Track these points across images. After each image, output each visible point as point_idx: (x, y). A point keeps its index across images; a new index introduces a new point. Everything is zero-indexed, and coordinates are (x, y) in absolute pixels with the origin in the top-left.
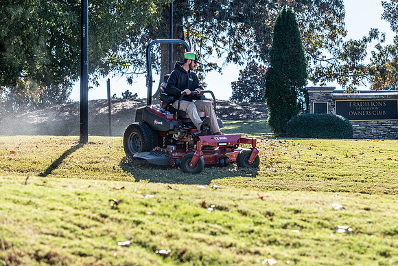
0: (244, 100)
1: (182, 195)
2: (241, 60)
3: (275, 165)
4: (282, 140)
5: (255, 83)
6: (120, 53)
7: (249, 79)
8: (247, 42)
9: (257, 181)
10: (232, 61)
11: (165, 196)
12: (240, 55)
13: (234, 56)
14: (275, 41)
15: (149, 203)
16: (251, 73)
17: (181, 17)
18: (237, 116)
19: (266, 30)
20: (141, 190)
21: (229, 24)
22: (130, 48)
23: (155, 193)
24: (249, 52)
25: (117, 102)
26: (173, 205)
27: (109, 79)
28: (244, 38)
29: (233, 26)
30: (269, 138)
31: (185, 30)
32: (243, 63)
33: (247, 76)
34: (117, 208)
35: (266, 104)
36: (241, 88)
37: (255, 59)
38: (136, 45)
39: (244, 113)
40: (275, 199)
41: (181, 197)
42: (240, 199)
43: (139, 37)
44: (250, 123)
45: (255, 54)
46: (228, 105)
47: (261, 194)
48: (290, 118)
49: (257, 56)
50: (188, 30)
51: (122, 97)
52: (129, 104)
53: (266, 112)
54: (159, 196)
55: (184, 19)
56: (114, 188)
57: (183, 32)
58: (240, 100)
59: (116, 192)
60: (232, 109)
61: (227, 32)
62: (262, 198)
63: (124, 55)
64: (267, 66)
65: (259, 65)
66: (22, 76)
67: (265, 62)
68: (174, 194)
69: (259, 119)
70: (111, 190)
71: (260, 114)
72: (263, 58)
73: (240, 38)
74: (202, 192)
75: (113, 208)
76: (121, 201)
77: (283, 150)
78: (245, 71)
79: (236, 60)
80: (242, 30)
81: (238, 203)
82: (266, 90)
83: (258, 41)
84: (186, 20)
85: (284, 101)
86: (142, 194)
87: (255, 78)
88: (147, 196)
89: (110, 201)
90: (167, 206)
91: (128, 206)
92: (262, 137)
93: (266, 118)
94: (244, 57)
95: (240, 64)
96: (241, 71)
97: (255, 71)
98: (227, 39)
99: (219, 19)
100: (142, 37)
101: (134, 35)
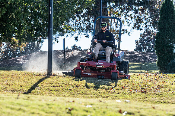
0: (143, 51)
1: (107, 105)
2: (141, 28)
3: (161, 89)
4: (165, 74)
5: (149, 41)
6: (71, 23)
7: (146, 38)
8: (145, 17)
9: (150, 98)
10: (136, 28)
11: (98, 106)
12: (140, 25)
13: (137, 26)
14: (161, 17)
15: (89, 110)
16: (147, 35)
17: (106, 2)
18: (139, 60)
19: (156, 11)
20: (84, 102)
21: (134, 7)
22: (77, 20)
23: (92, 105)
24: (146, 23)
25: (69, 51)
26: (102, 112)
27: (64, 39)
28: (143, 15)
29: (137, 8)
30: (157, 73)
31: (109, 10)
32: (142, 29)
33: (145, 37)
34: (70, 113)
35: (156, 53)
36: (141, 44)
37: (149, 27)
38: (80, 19)
39: (143, 58)
40: (162, 108)
41: (108, 107)
42: (141, 109)
43: (82, 14)
44: (146, 64)
45: (149, 24)
46: (133, 53)
47: (154, 105)
48: (169, 61)
49: (150, 25)
50: (111, 10)
51: (72, 49)
52: (76, 53)
53: (155, 58)
54: (94, 106)
55: (108, 4)
56: (68, 102)
57: (107, 11)
58: (141, 51)
59: (69, 103)
60: (136, 56)
61: (133, 11)
62: (154, 108)
63: (73, 24)
64: (156, 31)
65: (152, 31)
66: (14, 36)
67: (155, 29)
68: (103, 105)
69: (152, 62)
70: (66, 103)
71: (152, 59)
72: (154, 26)
73: (140, 15)
74: (119, 104)
75: (68, 113)
76: (72, 109)
77: (166, 80)
78: (144, 34)
79: (138, 28)
80: (142, 10)
81: (140, 111)
82: (156, 45)
83: (151, 17)
84: (109, 4)
85: (166, 51)
86: (85, 105)
87: (149, 38)
88: (87, 106)
89: (66, 109)
90: (99, 112)
91: (77, 112)
92: (153, 72)
93: (156, 61)
94: (143, 26)
95: (141, 30)
96: (141, 34)
97: (149, 34)
98: (133, 15)
99: (129, 4)
100: (84, 14)
101: (79, 13)
